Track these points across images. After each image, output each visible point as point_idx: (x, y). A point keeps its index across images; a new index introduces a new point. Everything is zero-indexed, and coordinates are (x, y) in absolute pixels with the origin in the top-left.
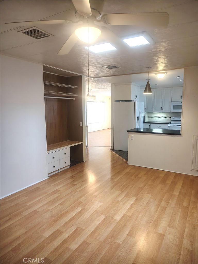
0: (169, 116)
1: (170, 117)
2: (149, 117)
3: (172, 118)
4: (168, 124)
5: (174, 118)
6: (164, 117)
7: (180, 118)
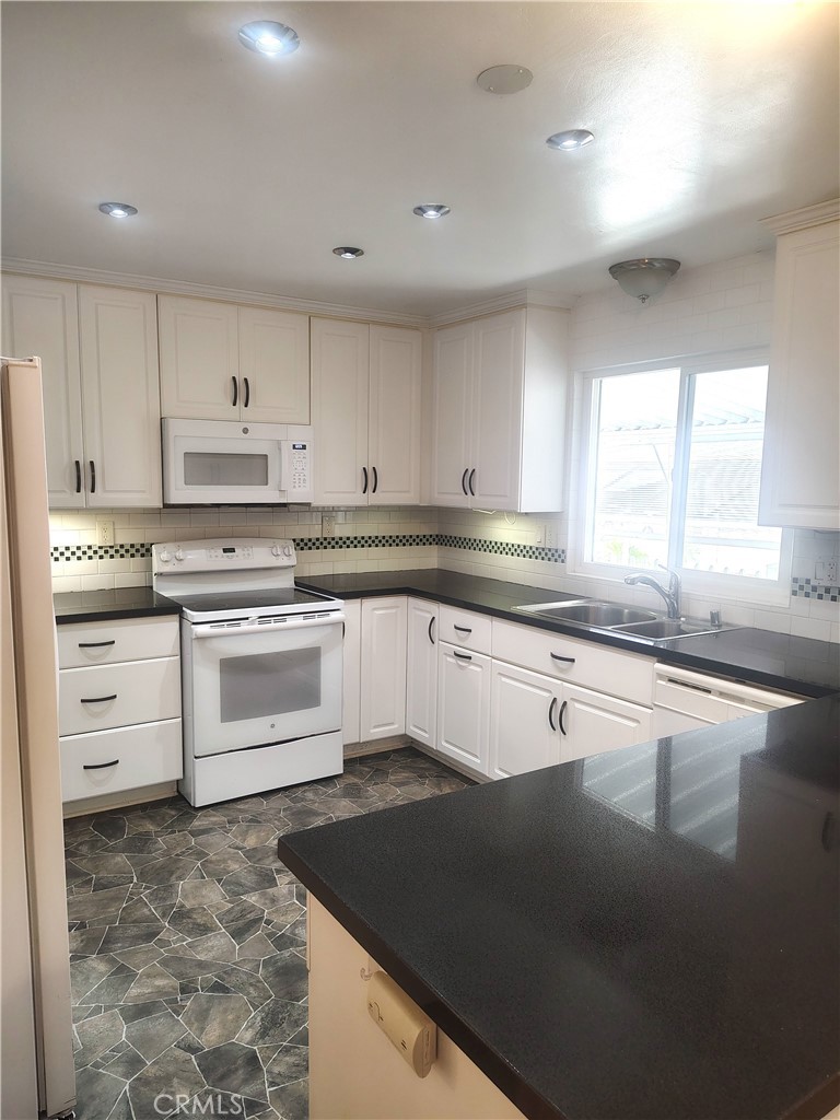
0: (123, 539)
1: (133, 552)
3: (163, 553)
5: (176, 553)
6: (79, 553)
7: (225, 551)
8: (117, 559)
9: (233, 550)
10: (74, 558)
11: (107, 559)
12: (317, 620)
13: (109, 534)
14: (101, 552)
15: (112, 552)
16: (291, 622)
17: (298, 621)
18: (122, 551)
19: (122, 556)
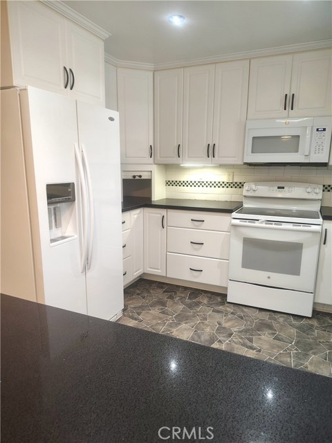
0: (237, 180)
1: (241, 185)
2: (168, 183)
3: (246, 187)
4: (230, 211)
5: (254, 187)
6: (219, 185)
7: (279, 188)
8: (234, 189)
9: (283, 188)
10: (217, 187)
11: (229, 188)
12: (301, 228)
13: (231, 177)
14: (227, 185)
15: (232, 185)
16: (284, 226)
17: (290, 226)
18: (236, 185)
19: (236, 187)
